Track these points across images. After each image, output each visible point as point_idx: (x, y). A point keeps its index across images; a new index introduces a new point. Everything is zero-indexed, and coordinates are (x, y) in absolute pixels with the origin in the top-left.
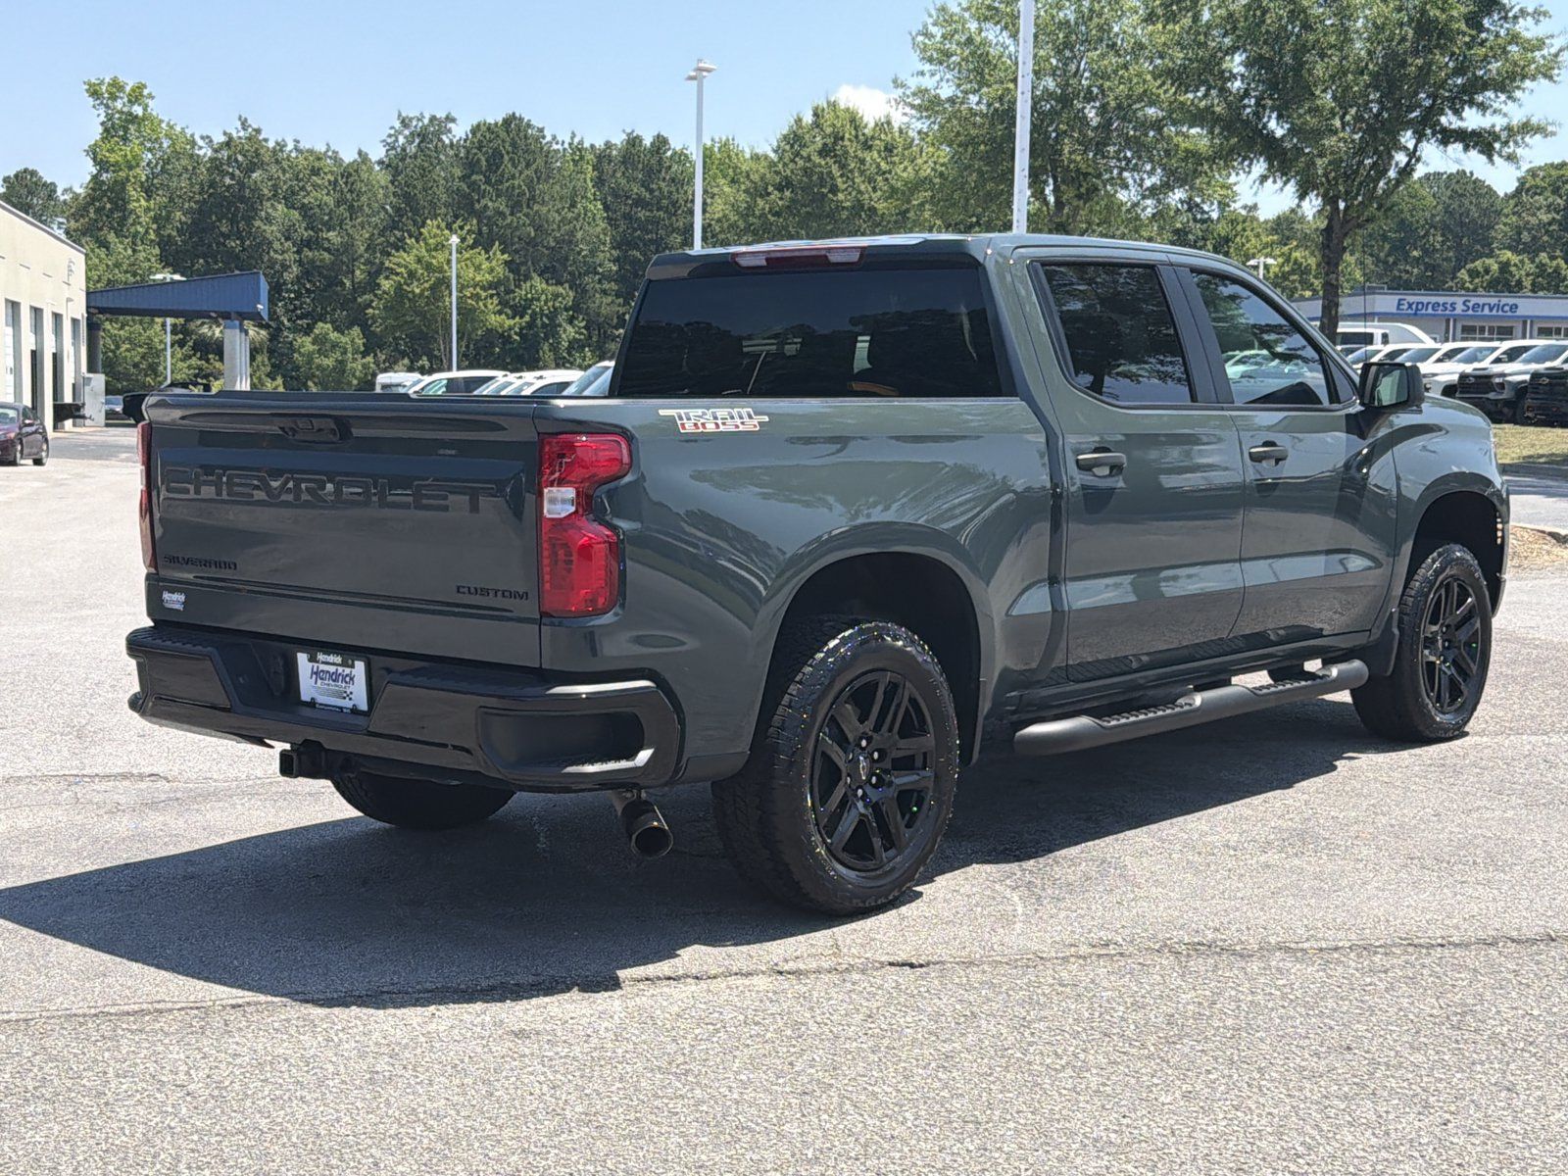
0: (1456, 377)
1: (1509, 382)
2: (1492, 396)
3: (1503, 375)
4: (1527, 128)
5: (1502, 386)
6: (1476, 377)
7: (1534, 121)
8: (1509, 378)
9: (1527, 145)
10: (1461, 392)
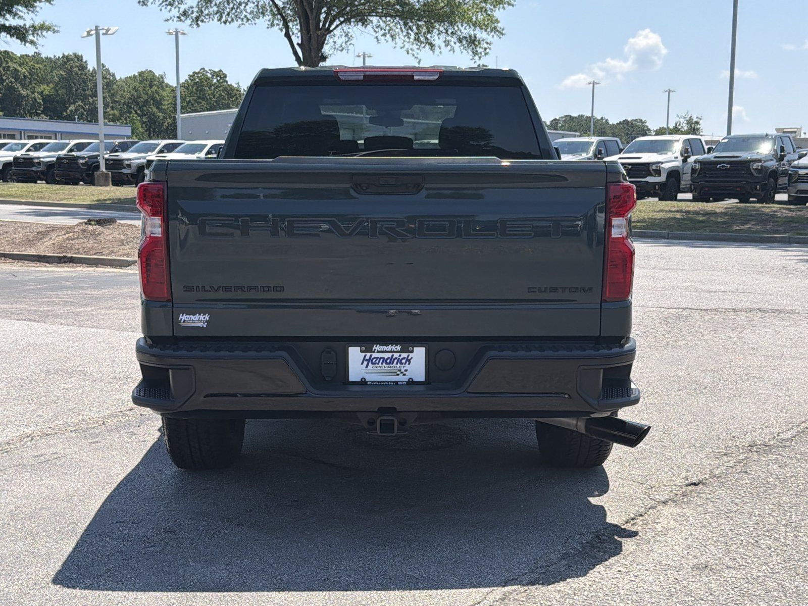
0: (11, 159)
1: (42, 161)
2: (34, 169)
3: (39, 158)
4: (43, 27)
5: (39, 163)
6: (23, 158)
7: (47, 23)
8: (42, 159)
9: (44, 36)
10: (15, 167)
